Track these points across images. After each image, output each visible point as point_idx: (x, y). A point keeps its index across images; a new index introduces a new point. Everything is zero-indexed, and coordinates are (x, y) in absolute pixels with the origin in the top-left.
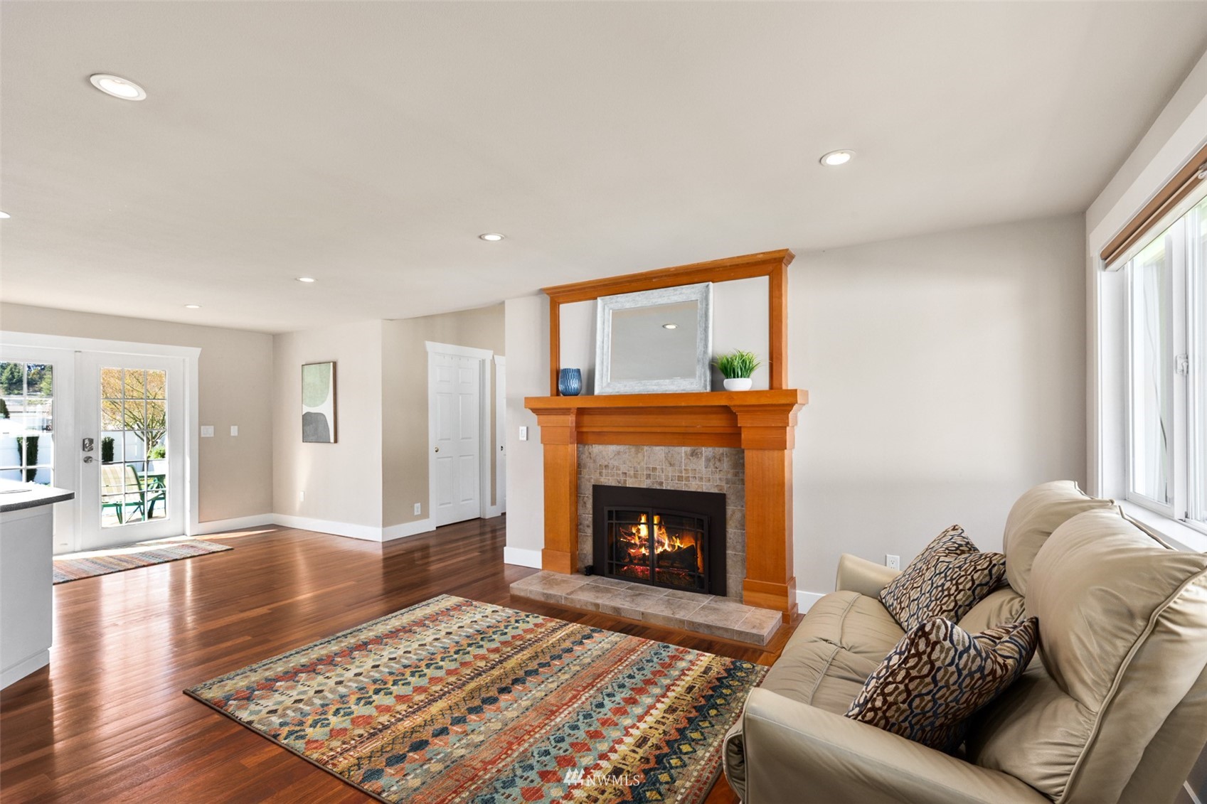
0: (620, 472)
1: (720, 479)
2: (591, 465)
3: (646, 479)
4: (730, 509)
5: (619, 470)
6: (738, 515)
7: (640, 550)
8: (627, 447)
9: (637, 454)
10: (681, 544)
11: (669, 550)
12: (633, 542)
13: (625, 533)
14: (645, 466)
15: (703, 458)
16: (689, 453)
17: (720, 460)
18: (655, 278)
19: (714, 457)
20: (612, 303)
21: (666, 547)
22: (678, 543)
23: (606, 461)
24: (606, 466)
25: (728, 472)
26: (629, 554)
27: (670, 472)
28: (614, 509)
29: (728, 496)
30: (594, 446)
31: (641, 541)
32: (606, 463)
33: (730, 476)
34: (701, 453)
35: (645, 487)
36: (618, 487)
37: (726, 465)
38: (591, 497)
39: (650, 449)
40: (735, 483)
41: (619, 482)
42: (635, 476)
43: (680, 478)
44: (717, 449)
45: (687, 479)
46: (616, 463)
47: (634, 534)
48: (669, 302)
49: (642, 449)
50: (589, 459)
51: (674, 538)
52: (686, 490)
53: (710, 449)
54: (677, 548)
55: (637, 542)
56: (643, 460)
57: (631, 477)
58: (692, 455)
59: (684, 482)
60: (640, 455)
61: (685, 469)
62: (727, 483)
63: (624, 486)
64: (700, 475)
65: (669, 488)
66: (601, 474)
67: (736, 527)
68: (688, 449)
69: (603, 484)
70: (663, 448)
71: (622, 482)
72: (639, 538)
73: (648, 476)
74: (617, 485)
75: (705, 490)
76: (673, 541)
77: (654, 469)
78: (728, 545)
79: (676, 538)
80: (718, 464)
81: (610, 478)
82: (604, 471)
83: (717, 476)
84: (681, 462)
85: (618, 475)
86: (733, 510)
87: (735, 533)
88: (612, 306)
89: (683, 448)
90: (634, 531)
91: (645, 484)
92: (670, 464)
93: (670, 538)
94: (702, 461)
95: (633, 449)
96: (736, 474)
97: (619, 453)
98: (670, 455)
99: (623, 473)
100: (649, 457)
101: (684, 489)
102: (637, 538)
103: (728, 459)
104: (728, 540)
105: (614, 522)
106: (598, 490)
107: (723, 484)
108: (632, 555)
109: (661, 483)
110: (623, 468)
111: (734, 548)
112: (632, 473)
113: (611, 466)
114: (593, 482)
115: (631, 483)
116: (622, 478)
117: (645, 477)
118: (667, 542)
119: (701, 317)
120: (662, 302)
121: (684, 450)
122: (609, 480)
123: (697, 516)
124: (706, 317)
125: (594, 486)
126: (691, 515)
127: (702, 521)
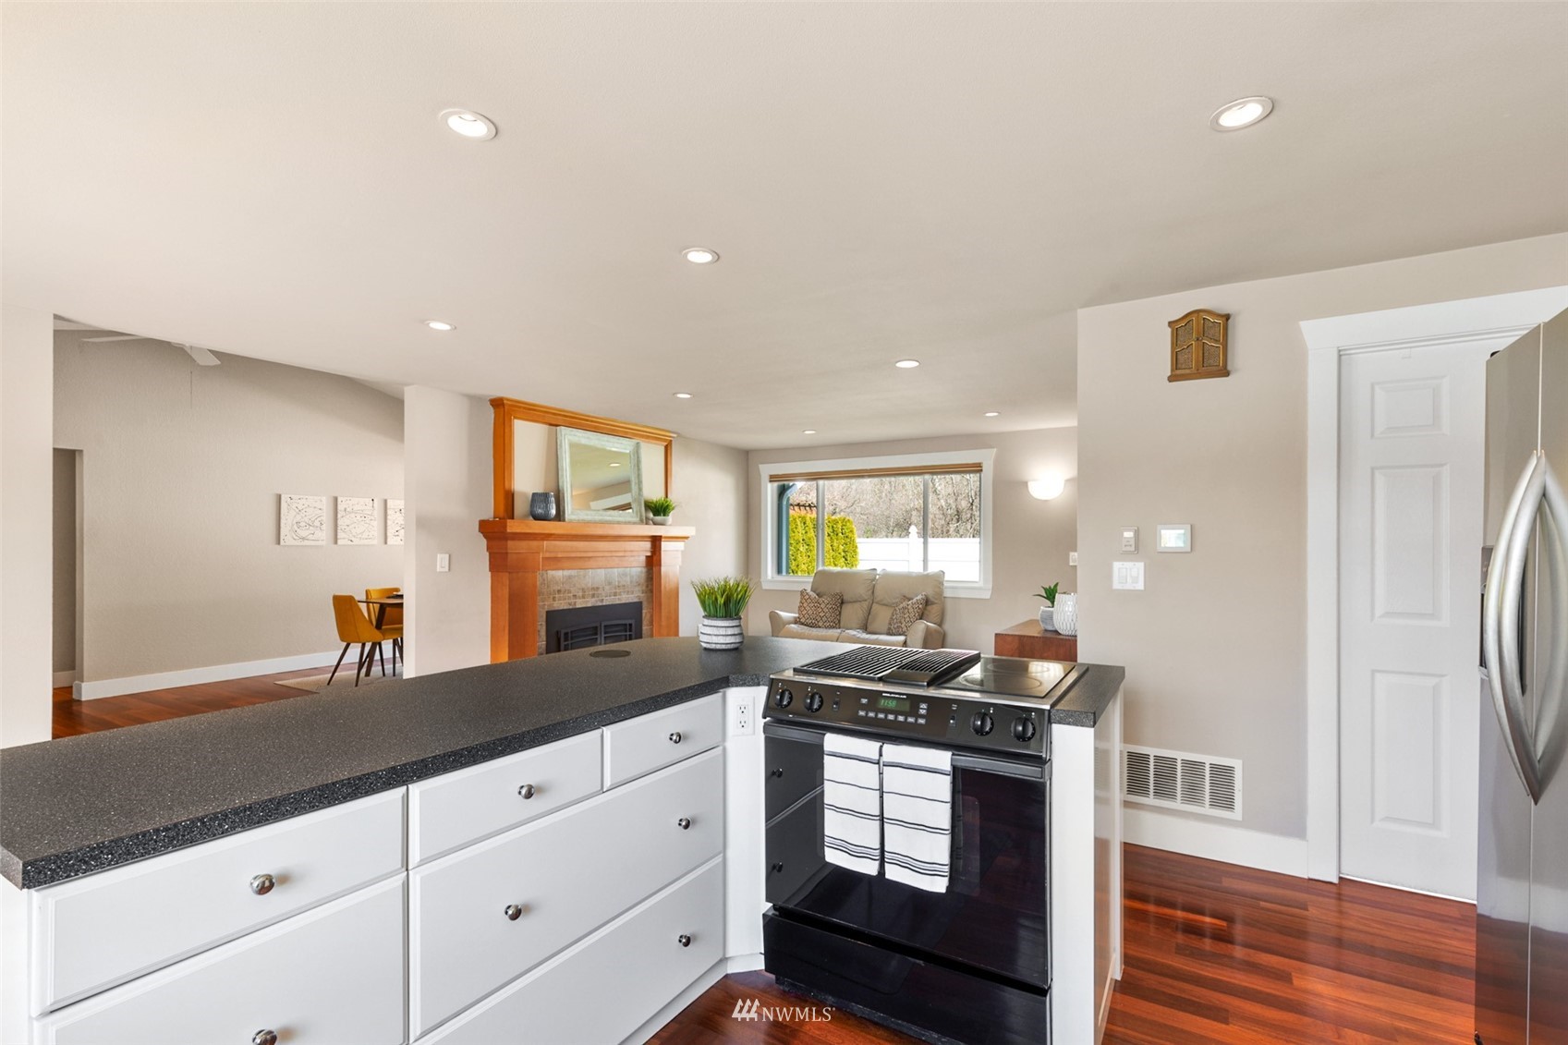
1: (638, 591)
2: (546, 592)
3: (591, 598)
4: (644, 612)
6: (648, 616)
14: (591, 587)
16: (621, 572)
17: (638, 576)
19: (635, 575)
20: (574, 435)
23: (558, 585)
24: (559, 591)
25: (643, 585)
27: (608, 589)
28: (569, 630)
29: (644, 604)
30: (548, 573)
32: (559, 588)
33: (644, 588)
34: (628, 573)
36: (569, 609)
37: (642, 580)
38: (544, 623)
39: (593, 572)
40: (647, 594)
41: (570, 604)
42: (583, 597)
44: (637, 568)
46: (568, 587)
49: (588, 571)
50: (543, 584)
53: (634, 569)
56: (589, 581)
57: (580, 599)
58: (623, 575)
60: (586, 576)
62: (643, 594)
63: (574, 607)
66: (554, 599)
67: (648, 622)
69: (557, 609)
71: (573, 603)
73: (593, 596)
75: (631, 601)
80: (638, 579)
81: (562, 602)
82: (556, 596)
83: (637, 589)
85: (569, 598)
86: (646, 614)
88: (573, 438)
91: (590, 602)
94: (629, 579)
95: (580, 572)
96: (647, 586)
97: (569, 577)
99: (573, 595)
100: (593, 577)
101: (618, 602)
103: (643, 575)
105: (570, 642)
106: (552, 616)
107: (640, 595)
109: (602, 600)
110: (573, 591)
112: (580, 594)
113: (563, 590)
114: (546, 608)
115: (579, 604)
116: (572, 600)
119: (635, 466)
121: (617, 571)
122: (560, 605)
123: (628, 622)
124: (638, 466)
125: (547, 612)
126: (623, 622)
127: (631, 625)
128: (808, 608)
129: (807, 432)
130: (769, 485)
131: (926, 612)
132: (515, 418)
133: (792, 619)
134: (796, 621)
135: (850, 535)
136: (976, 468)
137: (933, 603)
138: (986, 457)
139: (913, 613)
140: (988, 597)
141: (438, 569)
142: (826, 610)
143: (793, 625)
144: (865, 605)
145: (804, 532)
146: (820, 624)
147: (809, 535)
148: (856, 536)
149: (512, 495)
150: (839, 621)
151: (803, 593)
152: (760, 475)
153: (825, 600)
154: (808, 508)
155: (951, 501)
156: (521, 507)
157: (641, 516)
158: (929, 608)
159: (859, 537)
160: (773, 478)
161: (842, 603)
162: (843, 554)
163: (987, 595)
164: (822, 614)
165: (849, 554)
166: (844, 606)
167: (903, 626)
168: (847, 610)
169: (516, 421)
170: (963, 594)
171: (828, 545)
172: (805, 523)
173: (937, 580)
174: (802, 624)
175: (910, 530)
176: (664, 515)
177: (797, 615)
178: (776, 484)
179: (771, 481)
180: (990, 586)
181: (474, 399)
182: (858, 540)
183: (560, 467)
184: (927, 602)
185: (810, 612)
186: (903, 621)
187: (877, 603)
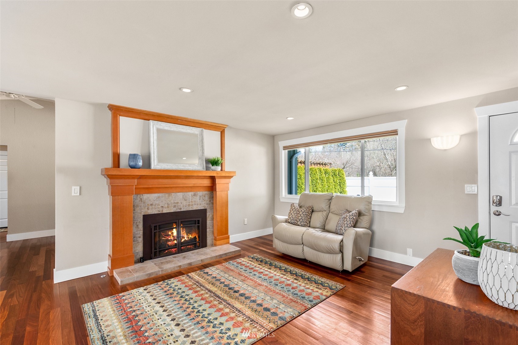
0: (160, 206)
1: (205, 203)
2: (142, 205)
3: (174, 208)
4: (208, 214)
5: (159, 205)
6: (211, 216)
7: (174, 242)
8: (164, 194)
9: (169, 197)
10: (192, 236)
11: (187, 239)
12: (170, 239)
13: (165, 235)
14: (173, 202)
15: (198, 196)
16: (193, 194)
17: (204, 196)
18: (180, 120)
19: (203, 195)
20: (158, 125)
21: (186, 239)
22: (190, 236)
23: (151, 202)
24: (151, 205)
25: (207, 200)
26: (168, 245)
27: (185, 203)
28: (158, 225)
29: (207, 209)
30: (144, 195)
31: (174, 238)
32: (152, 203)
33: (208, 202)
34: (198, 194)
35: (173, 211)
37: (207, 198)
38: (141, 221)
39: (175, 194)
40: (209, 204)
41: (159, 211)
42: (168, 207)
43: (189, 205)
44: (204, 192)
45: (192, 205)
46: (157, 202)
47: (170, 235)
48: (186, 132)
49: (172, 195)
50: (141, 202)
51: (189, 234)
52: (192, 209)
53: (201, 192)
54: (190, 238)
55: (172, 238)
56: (172, 199)
57: (166, 208)
58: (194, 195)
59: (190, 207)
60: (170, 197)
61: (191, 201)
62: (207, 205)
63: (162, 212)
64: (197, 203)
65: (184, 210)
66: (148, 209)
67: (210, 220)
68: (192, 193)
69: (149, 214)
70: (181, 193)
71: (161, 211)
72: (173, 236)
73: (175, 206)
74: (158, 213)
75: (199, 208)
76: (188, 235)
77: (177, 203)
78: (207, 227)
79: (190, 234)
80: (204, 198)
81: (154, 210)
82: (150, 207)
83: (204, 202)
84: (190, 199)
85: (158, 208)
86: (209, 215)
87: (210, 222)
88: (157, 126)
89: (190, 193)
90: (170, 233)
91: (172, 210)
92: (185, 200)
93: (187, 235)
94: (198, 198)
95: (167, 195)
96: (210, 201)
97: (159, 197)
98: (185, 196)
99: (161, 207)
100: (175, 198)
102: (172, 237)
103: (207, 196)
104: (207, 226)
105: (158, 231)
106: (146, 218)
107: (206, 205)
108: (169, 245)
109: (181, 209)
110: (161, 204)
111: (209, 228)
112: (166, 206)
113: (154, 204)
114: (143, 214)
115: (165, 211)
116: (161, 209)
117: (173, 207)
118: (186, 236)
119: (200, 141)
120: (183, 131)
121: (190, 194)
123: (197, 219)
124: (202, 141)
125: (144, 216)
126: (194, 219)
127: (199, 221)
128: (293, 214)
129: (289, 119)
130: (283, 151)
131: (360, 220)
132: (120, 115)
133: (285, 220)
134: (287, 221)
135: (342, 176)
136: (395, 132)
137: (364, 215)
138: (401, 126)
139: (349, 222)
140: (403, 212)
141: (73, 194)
142: (302, 215)
143: (284, 224)
144: (325, 214)
145: (320, 175)
146: (299, 223)
147: (322, 176)
148: (345, 176)
149: (119, 156)
150: (310, 222)
151: (292, 205)
152: (279, 147)
153: (303, 209)
154: (324, 165)
155: (393, 162)
156: (124, 162)
157: (203, 166)
158: (361, 218)
159: (346, 177)
160: (285, 148)
161: (313, 211)
162: (339, 184)
163: (402, 211)
164: (300, 218)
165: (341, 184)
166: (313, 213)
167: (343, 229)
168: (315, 215)
169: (120, 117)
170: (385, 209)
171: (332, 180)
172: (320, 171)
173: (368, 200)
174: (289, 223)
175: (370, 174)
176: (216, 166)
177: (287, 217)
178: (287, 151)
179: (284, 149)
180: (404, 205)
181: (97, 106)
182: (346, 178)
183: (150, 141)
184: (360, 214)
185: (294, 216)
186: (343, 225)
187: (331, 212)
